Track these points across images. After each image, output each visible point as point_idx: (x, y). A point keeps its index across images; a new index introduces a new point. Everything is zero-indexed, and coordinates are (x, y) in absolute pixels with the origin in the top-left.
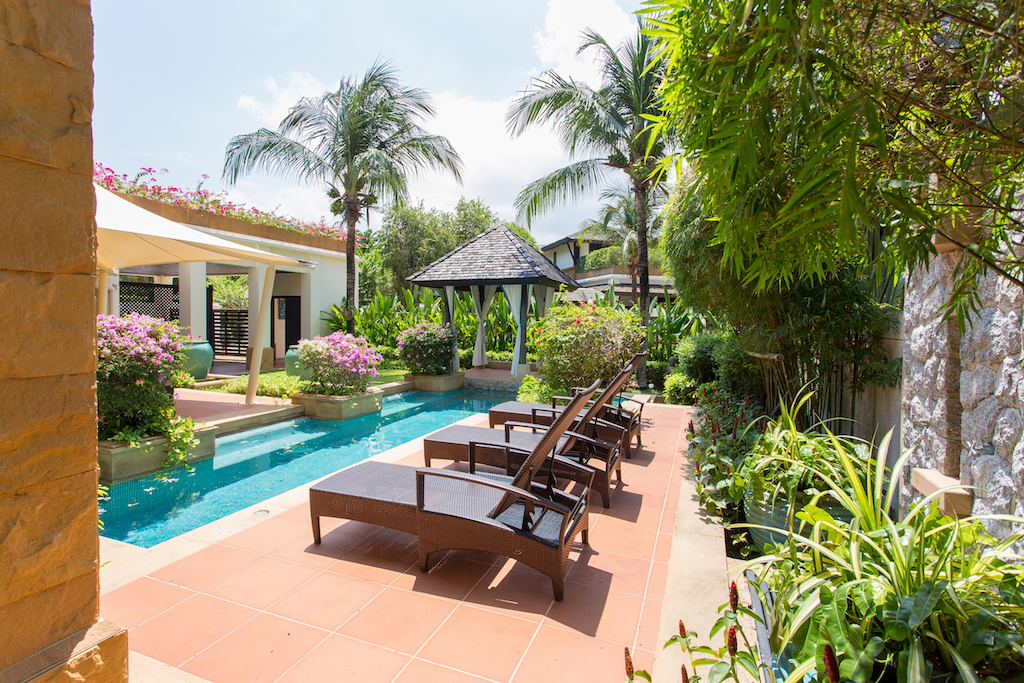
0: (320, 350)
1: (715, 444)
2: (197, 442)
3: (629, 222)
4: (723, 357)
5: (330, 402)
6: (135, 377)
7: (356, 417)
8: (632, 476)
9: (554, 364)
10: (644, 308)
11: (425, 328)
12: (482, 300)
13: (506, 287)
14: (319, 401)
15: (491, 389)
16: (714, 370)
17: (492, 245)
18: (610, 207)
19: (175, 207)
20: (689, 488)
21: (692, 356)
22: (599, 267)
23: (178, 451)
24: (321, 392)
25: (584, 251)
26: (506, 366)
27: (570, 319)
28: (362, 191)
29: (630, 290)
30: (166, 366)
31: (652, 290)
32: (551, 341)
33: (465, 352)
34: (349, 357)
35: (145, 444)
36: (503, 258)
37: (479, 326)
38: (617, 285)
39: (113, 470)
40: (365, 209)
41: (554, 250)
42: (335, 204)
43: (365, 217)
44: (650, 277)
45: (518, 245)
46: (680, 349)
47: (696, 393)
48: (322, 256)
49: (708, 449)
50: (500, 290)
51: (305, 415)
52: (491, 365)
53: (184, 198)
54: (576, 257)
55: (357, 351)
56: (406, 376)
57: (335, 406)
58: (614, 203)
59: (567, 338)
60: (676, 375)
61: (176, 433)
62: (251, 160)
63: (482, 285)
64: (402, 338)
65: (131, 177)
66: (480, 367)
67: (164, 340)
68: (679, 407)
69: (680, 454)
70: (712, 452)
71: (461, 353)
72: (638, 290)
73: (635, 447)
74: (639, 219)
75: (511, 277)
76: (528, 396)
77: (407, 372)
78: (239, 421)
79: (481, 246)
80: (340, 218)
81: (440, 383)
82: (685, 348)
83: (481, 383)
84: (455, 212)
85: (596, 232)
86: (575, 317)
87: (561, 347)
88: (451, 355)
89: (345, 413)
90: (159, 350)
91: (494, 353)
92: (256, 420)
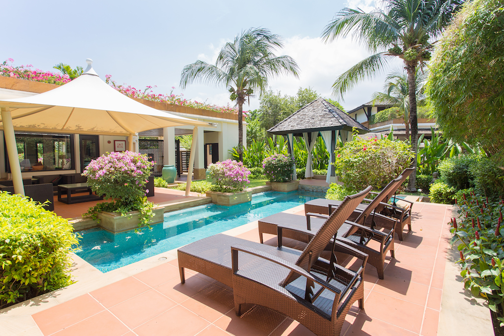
0: (219, 168)
1: (478, 239)
2: (154, 215)
3: (403, 91)
4: (478, 171)
5: (224, 196)
6: (125, 182)
7: (238, 204)
8: (403, 255)
9: (348, 175)
10: (414, 141)
11: (276, 157)
12: (310, 141)
13: (322, 133)
14: (219, 195)
15: (315, 190)
16: (470, 181)
17: (314, 109)
18: (391, 83)
19: (161, 103)
20: (453, 270)
21: (451, 171)
22: (383, 121)
23: (145, 219)
24: (220, 191)
25: (374, 111)
26: (323, 178)
27: (359, 148)
28: (245, 88)
29: (404, 132)
30: (139, 177)
31: (419, 132)
32: (346, 162)
33: (301, 170)
34: (233, 172)
35: (128, 215)
36: (321, 116)
37: (308, 155)
38: (396, 130)
39: (115, 227)
40: (247, 97)
41: (355, 113)
42: (232, 95)
43: (247, 101)
44: (418, 124)
45: (330, 108)
46: (442, 167)
47: (455, 196)
48: (228, 123)
49: (472, 242)
50: (319, 135)
51: (212, 202)
52: (315, 177)
53: (164, 99)
54: (369, 116)
55: (237, 169)
56: (267, 183)
57: (226, 198)
58: (394, 81)
59: (356, 160)
60: (439, 183)
61: (144, 210)
62: (193, 77)
63: (309, 132)
64: (265, 162)
65: (142, 91)
66: (309, 178)
67: (138, 164)
68: (441, 205)
69: (443, 240)
70: (476, 245)
71: (298, 170)
72: (410, 132)
73: (406, 232)
74: (410, 89)
75: (325, 126)
76: (332, 195)
77: (267, 180)
78: (179, 204)
79: (308, 111)
80: (235, 102)
81: (285, 187)
82: (446, 166)
83: (308, 187)
84: (297, 96)
85: (382, 100)
86: (362, 147)
87: (353, 165)
88: (292, 172)
89: (231, 202)
90: (135, 168)
91: (317, 171)
92: (187, 204)
